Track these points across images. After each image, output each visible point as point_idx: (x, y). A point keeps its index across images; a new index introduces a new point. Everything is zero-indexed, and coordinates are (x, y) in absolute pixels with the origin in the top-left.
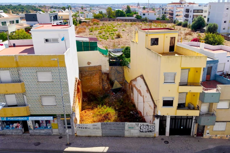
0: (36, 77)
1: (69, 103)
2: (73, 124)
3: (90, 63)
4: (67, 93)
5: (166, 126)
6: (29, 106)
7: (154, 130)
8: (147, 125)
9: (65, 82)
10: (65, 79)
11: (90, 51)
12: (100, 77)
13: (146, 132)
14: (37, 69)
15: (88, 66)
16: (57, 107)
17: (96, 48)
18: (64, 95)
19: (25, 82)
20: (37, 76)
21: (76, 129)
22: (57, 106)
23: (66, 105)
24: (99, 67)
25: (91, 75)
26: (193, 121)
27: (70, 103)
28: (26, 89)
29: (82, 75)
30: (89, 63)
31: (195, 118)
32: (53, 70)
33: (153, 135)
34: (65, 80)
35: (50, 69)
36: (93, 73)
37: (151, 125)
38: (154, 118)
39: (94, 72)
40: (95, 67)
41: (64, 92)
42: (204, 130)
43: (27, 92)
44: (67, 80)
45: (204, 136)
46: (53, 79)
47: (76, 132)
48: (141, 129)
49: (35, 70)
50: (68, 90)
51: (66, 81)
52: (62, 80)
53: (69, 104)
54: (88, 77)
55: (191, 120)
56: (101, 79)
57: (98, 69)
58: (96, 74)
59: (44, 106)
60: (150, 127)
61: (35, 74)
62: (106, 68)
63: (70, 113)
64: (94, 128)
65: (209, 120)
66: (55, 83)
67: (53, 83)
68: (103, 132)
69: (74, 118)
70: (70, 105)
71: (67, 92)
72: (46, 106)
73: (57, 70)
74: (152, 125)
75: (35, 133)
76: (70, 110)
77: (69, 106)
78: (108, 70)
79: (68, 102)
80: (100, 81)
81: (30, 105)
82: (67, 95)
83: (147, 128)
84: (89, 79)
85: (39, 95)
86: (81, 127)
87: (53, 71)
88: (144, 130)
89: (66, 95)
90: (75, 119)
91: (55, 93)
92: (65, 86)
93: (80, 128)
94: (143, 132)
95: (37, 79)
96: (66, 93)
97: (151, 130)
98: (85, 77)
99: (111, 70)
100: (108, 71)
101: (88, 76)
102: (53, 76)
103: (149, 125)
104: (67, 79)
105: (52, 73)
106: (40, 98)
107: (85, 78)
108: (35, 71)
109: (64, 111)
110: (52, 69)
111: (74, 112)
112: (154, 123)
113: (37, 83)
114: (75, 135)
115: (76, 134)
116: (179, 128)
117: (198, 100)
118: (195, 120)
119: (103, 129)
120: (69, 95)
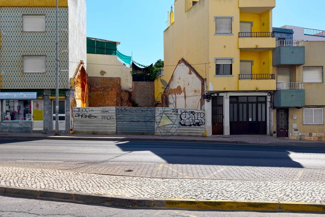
0: (20, 24)
1: (65, 69)
2: (69, 111)
3: (105, 73)
4: (65, 51)
5: (223, 117)
6: (2, 74)
7: (203, 121)
8: (192, 112)
9: (64, 32)
10: (64, 27)
11: (105, 55)
12: (118, 95)
13: (190, 125)
14: (24, 12)
15: (102, 76)
16: (47, 76)
17: (114, 52)
18: (60, 54)
19: (3, 33)
20: (22, 22)
21: (72, 121)
22: (47, 74)
23: (62, 72)
24: (117, 80)
25: (105, 89)
26: (268, 105)
27: (68, 69)
28: (3, 44)
29: (91, 88)
30: (103, 73)
31: (271, 99)
32: (49, 12)
33: (202, 132)
34: (64, 30)
35: (44, 12)
36: (108, 87)
37: (198, 112)
38: (203, 100)
39: (109, 85)
40: (111, 79)
41: (60, 49)
42: (288, 123)
43: (3, 49)
44: (68, 29)
45: (290, 134)
46: (46, 27)
47: (72, 126)
48: (182, 119)
49: (21, 12)
50: (67, 47)
51: (66, 30)
52: (60, 29)
53: (65, 71)
54: (99, 93)
55: (264, 105)
56: (119, 98)
57: (116, 82)
58: (112, 89)
59: (26, 73)
60: (196, 116)
61: (20, 19)
62: (127, 83)
63: (67, 86)
64: (104, 117)
65: (294, 97)
66: (48, 34)
67: (45, 34)
68: (118, 127)
69: (71, 100)
70: (67, 72)
71: (65, 49)
72: (28, 73)
73: (54, 12)
74: (200, 112)
75: (3, 128)
76: (67, 81)
77: (65, 74)
78: (131, 87)
79: (64, 66)
80: (118, 101)
81: (3, 72)
82: (65, 54)
83: (191, 118)
84: (101, 94)
85: (20, 54)
86: (83, 113)
87: (48, 14)
88: (187, 122)
89: (63, 54)
90: (73, 101)
91: (47, 52)
92: (63, 39)
93: (80, 117)
94: (185, 125)
95: (22, 27)
96: (63, 51)
97: (197, 121)
98: (94, 91)
99: (135, 87)
100: (131, 89)
101: (101, 91)
102: (46, 22)
103: (195, 111)
104: (67, 27)
105: (46, 17)
106: (22, 59)
107: (95, 93)
108: (20, 14)
109: (56, 84)
110: (46, 12)
111: (73, 88)
112: (203, 108)
113: (20, 34)
114: (71, 132)
115: (71, 130)
116: (245, 120)
117: (271, 67)
118: (271, 102)
119: (118, 120)
120: (68, 54)
